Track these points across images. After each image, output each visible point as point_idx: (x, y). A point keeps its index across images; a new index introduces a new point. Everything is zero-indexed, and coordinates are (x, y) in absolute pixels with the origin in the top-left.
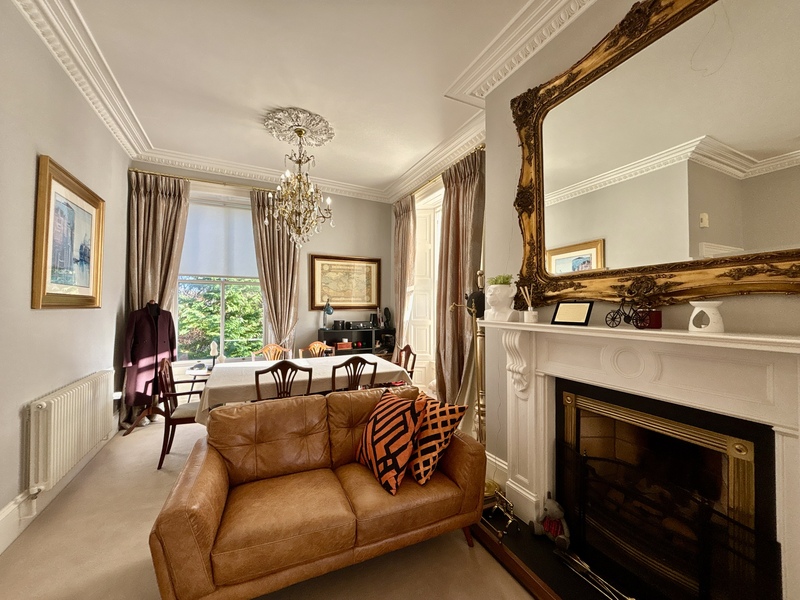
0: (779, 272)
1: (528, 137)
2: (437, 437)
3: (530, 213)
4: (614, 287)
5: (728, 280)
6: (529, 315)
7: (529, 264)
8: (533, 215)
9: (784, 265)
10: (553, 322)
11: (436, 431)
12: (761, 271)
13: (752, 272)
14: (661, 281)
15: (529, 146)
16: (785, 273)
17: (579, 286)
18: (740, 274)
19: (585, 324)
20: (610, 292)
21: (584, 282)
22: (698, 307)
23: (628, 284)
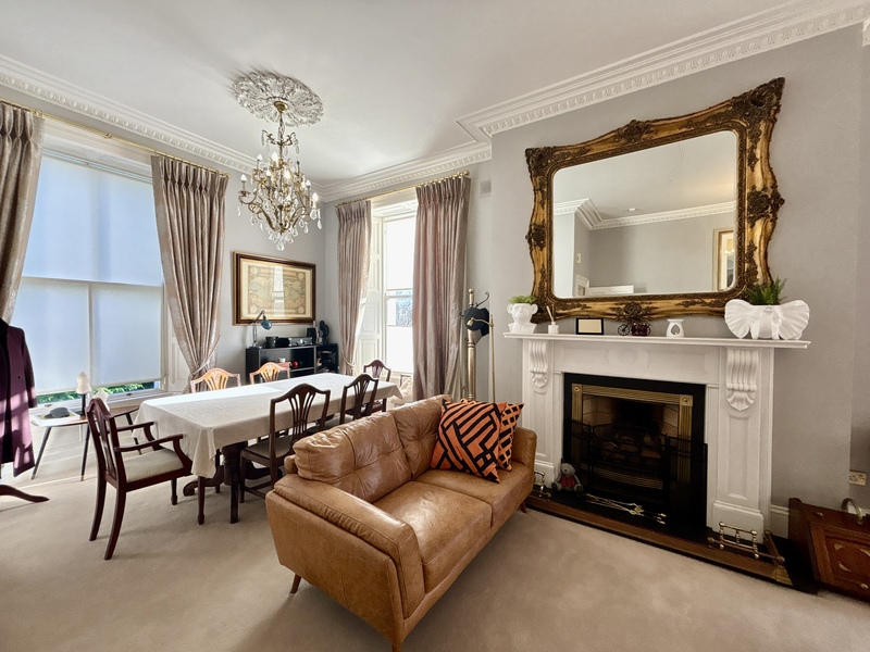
0: (706, 304)
1: (542, 185)
2: (509, 431)
3: (542, 248)
4: (613, 309)
5: (682, 307)
6: (553, 328)
7: (541, 288)
8: (545, 249)
9: (708, 301)
10: (578, 333)
11: (508, 427)
12: (698, 303)
13: (694, 303)
14: (644, 306)
15: (542, 192)
16: (709, 304)
17: (585, 307)
18: (687, 305)
19: (602, 334)
20: (610, 312)
21: (588, 304)
22: (673, 323)
23: (622, 307)
